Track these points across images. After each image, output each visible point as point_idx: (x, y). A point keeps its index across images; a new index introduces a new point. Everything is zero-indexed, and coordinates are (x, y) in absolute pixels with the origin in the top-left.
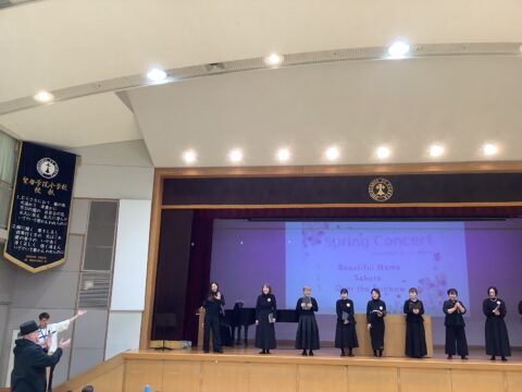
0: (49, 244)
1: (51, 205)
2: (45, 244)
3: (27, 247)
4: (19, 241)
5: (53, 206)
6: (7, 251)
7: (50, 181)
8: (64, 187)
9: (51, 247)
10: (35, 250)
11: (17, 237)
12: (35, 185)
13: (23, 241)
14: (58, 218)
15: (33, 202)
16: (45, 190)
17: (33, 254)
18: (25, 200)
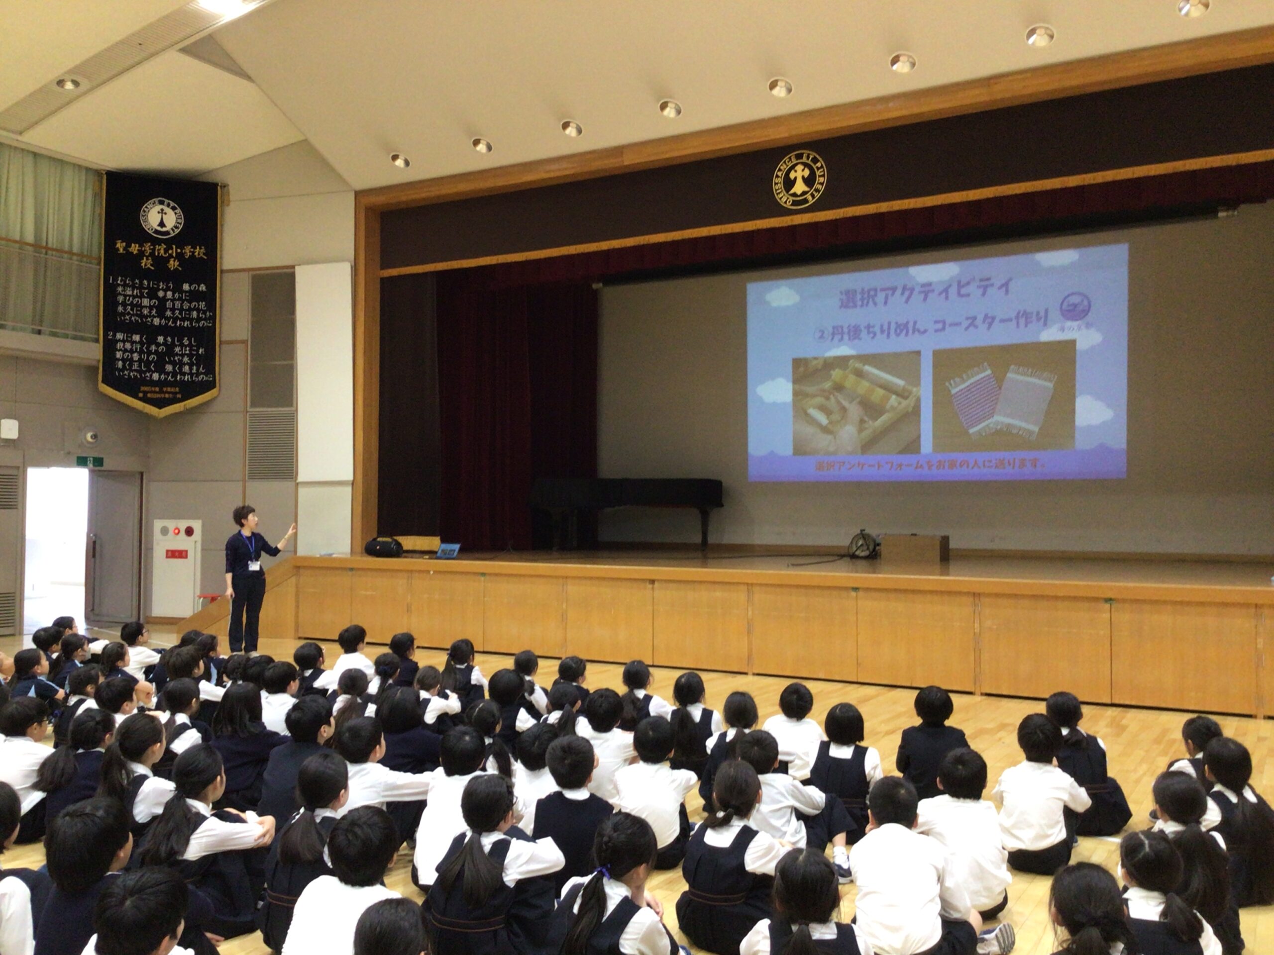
0: (182, 364)
1: (178, 289)
2: (174, 364)
3: (140, 371)
4: (124, 360)
5: (181, 291)
6: (103, 382)
7: (169, 243)
8: (199, 252)
9: (186, 369)
10: (156, 376)
11: (119, 355)
12: (141, 254)
13: (131, 360)
14: (195, 314)
15: (141, 287)
16: (161, 262)
17: (152, 383)
18: (125, 285)
